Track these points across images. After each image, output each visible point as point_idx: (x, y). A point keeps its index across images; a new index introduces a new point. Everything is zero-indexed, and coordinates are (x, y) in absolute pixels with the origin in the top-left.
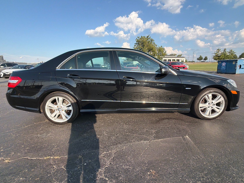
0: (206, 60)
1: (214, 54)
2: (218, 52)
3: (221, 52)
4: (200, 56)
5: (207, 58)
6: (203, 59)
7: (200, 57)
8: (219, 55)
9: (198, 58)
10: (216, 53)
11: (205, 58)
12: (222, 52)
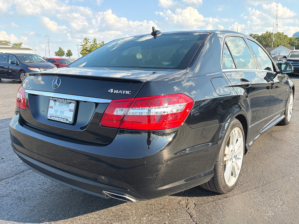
0: (71, 57)
1: (82, 47)
2: (86, 43)
3: (90, 44)
4: (60, 48)
5: (71, 53)
6: (66, 54)
7: (59, 51)
8: (88, 49)
9: (56, 53)
10: (83, 44)
11: (69, 52)
12: (92, 43)
